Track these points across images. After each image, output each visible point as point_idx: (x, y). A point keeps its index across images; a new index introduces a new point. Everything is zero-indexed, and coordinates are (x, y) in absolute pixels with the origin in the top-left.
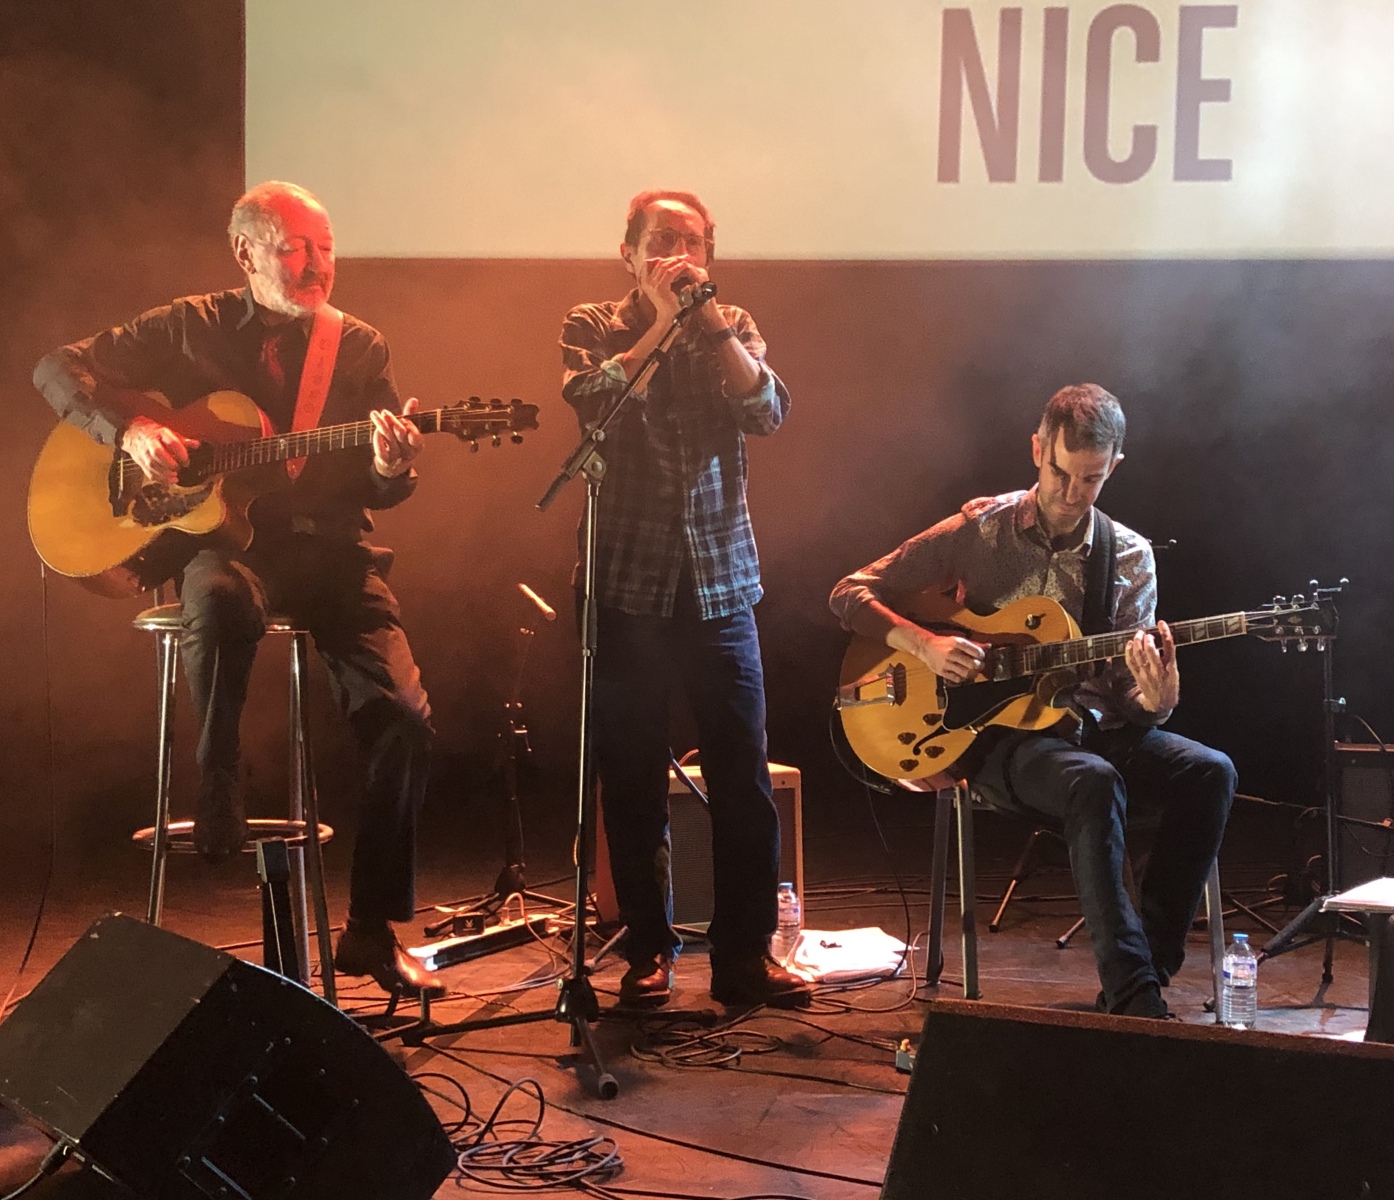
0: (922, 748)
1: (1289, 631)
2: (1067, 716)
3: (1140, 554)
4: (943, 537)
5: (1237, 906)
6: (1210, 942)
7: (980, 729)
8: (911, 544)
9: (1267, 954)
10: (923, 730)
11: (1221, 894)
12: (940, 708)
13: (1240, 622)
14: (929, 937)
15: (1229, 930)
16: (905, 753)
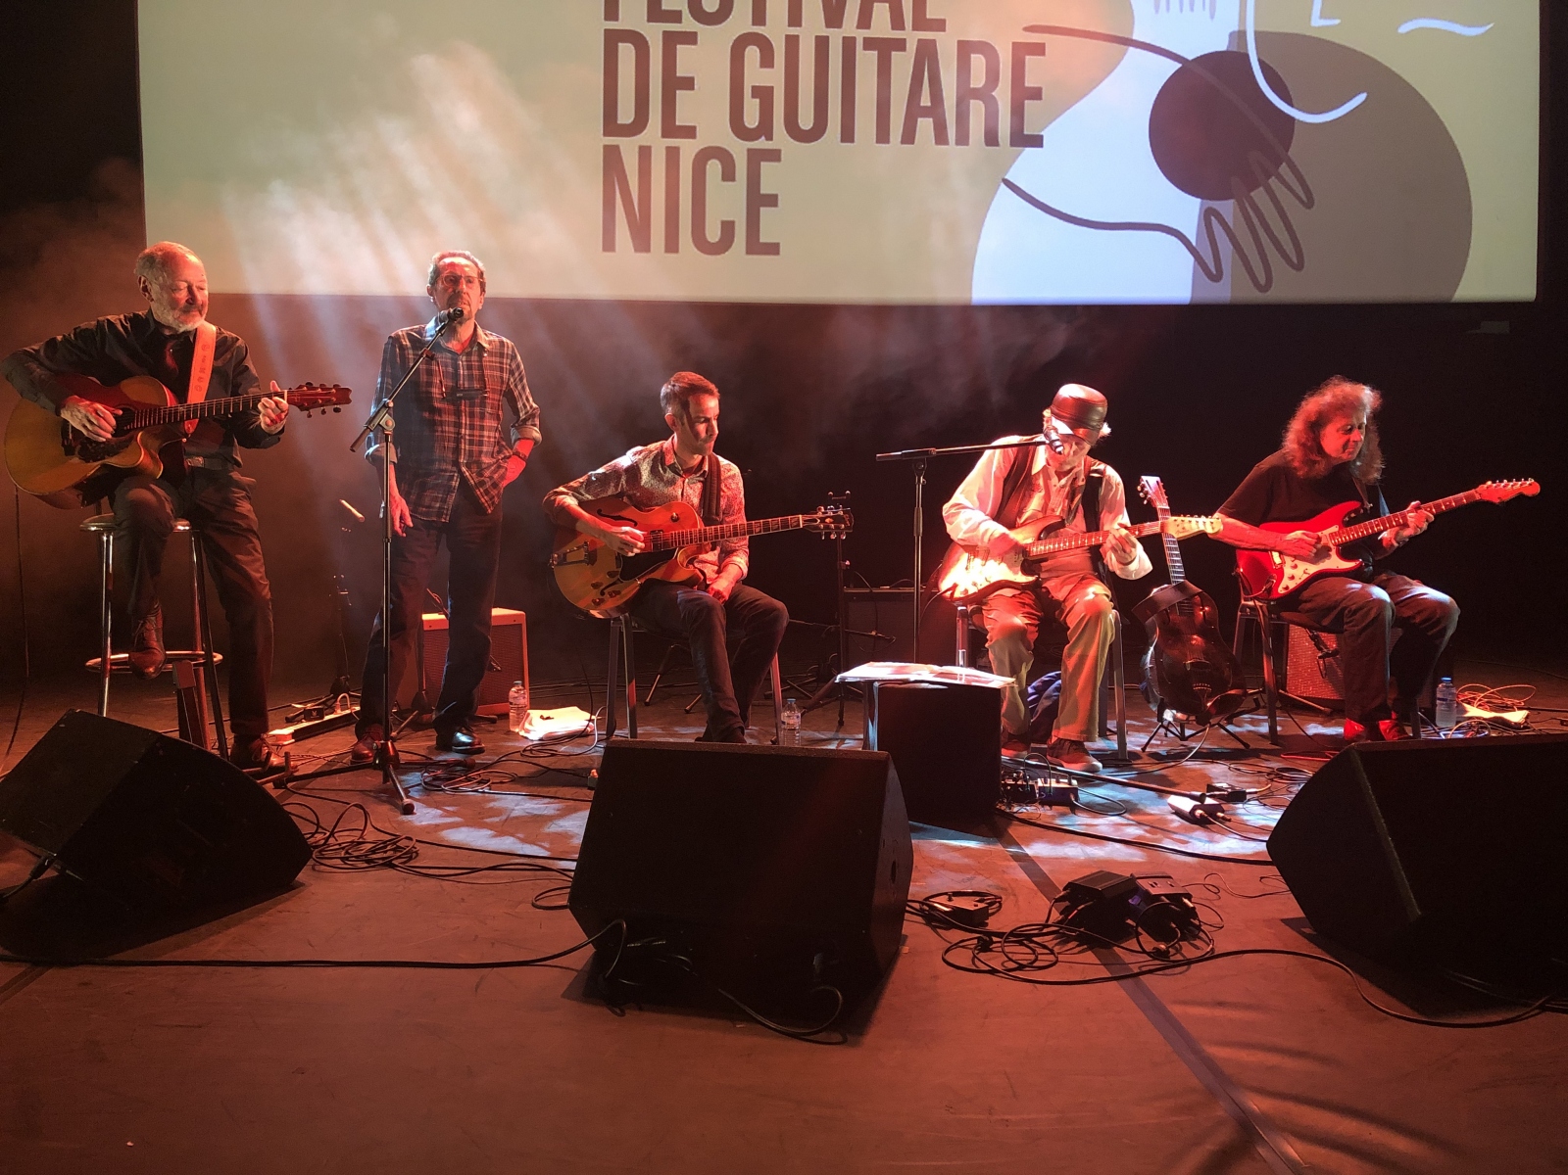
0: (606, 592)
1: (826, 527)
3: (733, 474)
9: (806, 710)
10: (606, 581)
12: (618, 567)
13: (799, 521)
14: (607, 710)
16: (595, 594)
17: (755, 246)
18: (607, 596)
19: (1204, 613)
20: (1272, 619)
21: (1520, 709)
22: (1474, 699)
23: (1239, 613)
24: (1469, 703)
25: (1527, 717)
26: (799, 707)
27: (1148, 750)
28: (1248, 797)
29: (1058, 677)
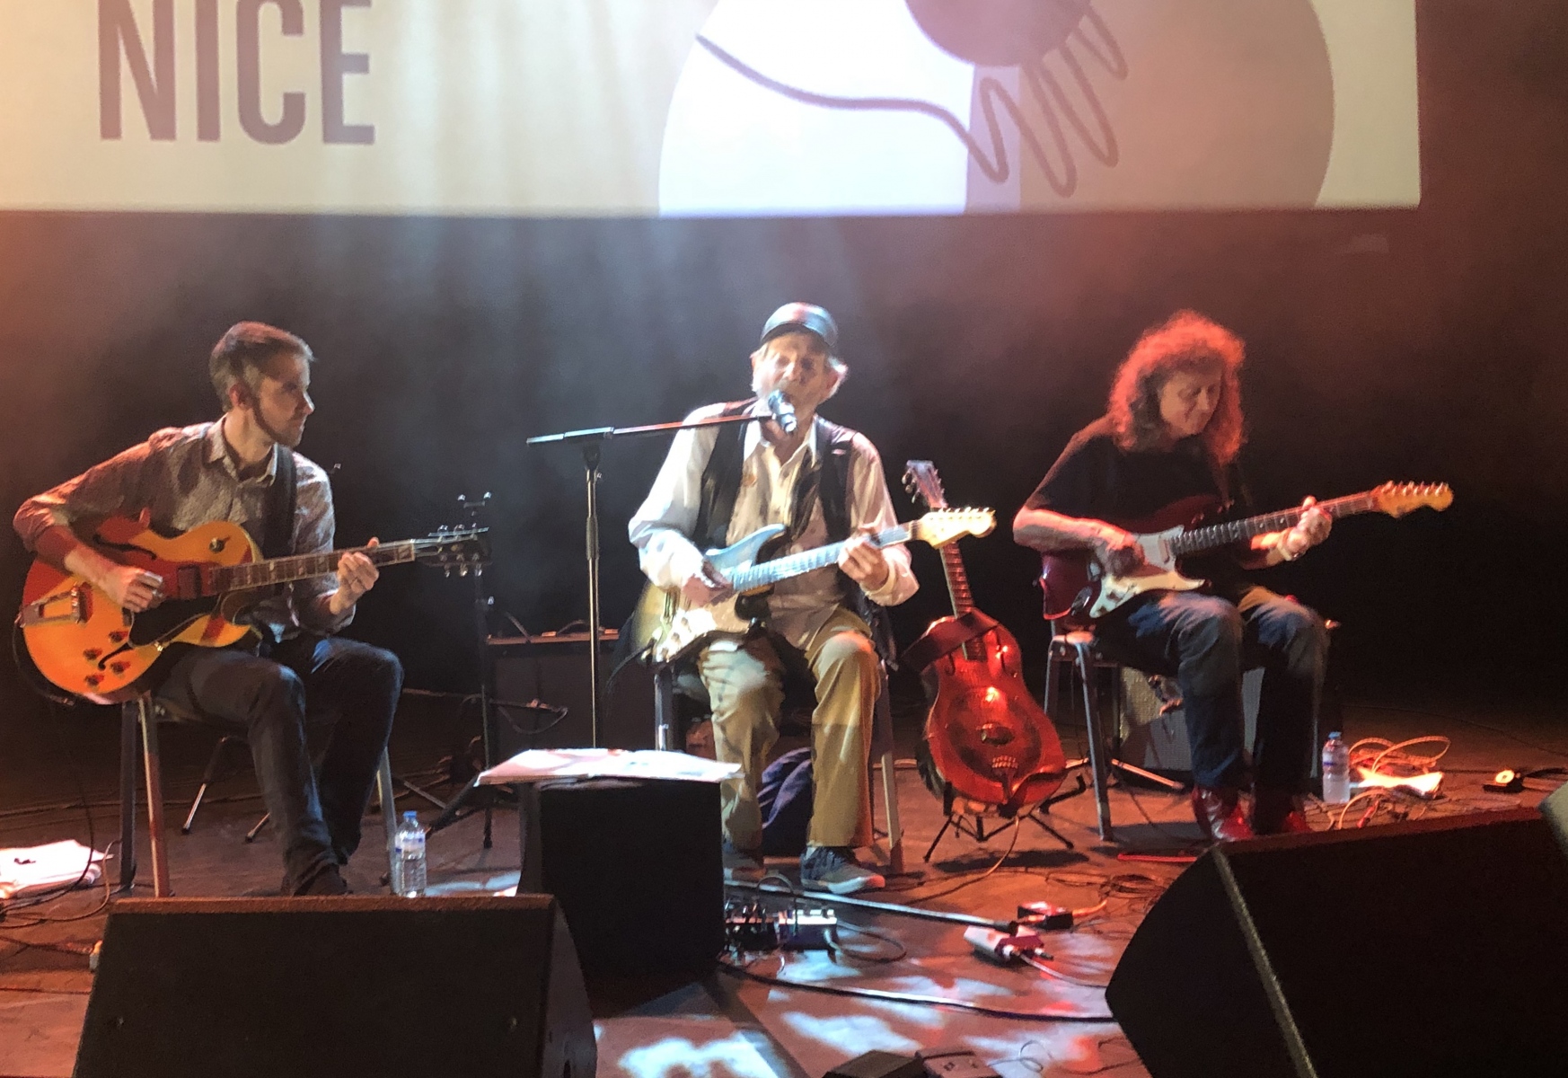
0: (108, 663)
1: (452, 558)
2: (249, 632)
3: (318, 484)
4: (129, 464)
5: (408, 789)
6: (383, 823)
7: (166, 644)
8: (98, 471)
9: (434, 827)
10: (109, 646)
11: (393, 780)
12: (126, 625)
13: (409, 549)
14: (121, 846)
15: (400, 811)
16: (92, 668)
17: (334, 130)
18: (108, 671)
19: (1002, 656)
20: (1096, 661)
21: (1432, 770)
22: (1372, 760)
23: (1050, 654)
24: (1365, 766)
25: (1441, 783)
26: (422, 823)
27: (933, 858)
28: (1076, 922)
29: (807, 756)
